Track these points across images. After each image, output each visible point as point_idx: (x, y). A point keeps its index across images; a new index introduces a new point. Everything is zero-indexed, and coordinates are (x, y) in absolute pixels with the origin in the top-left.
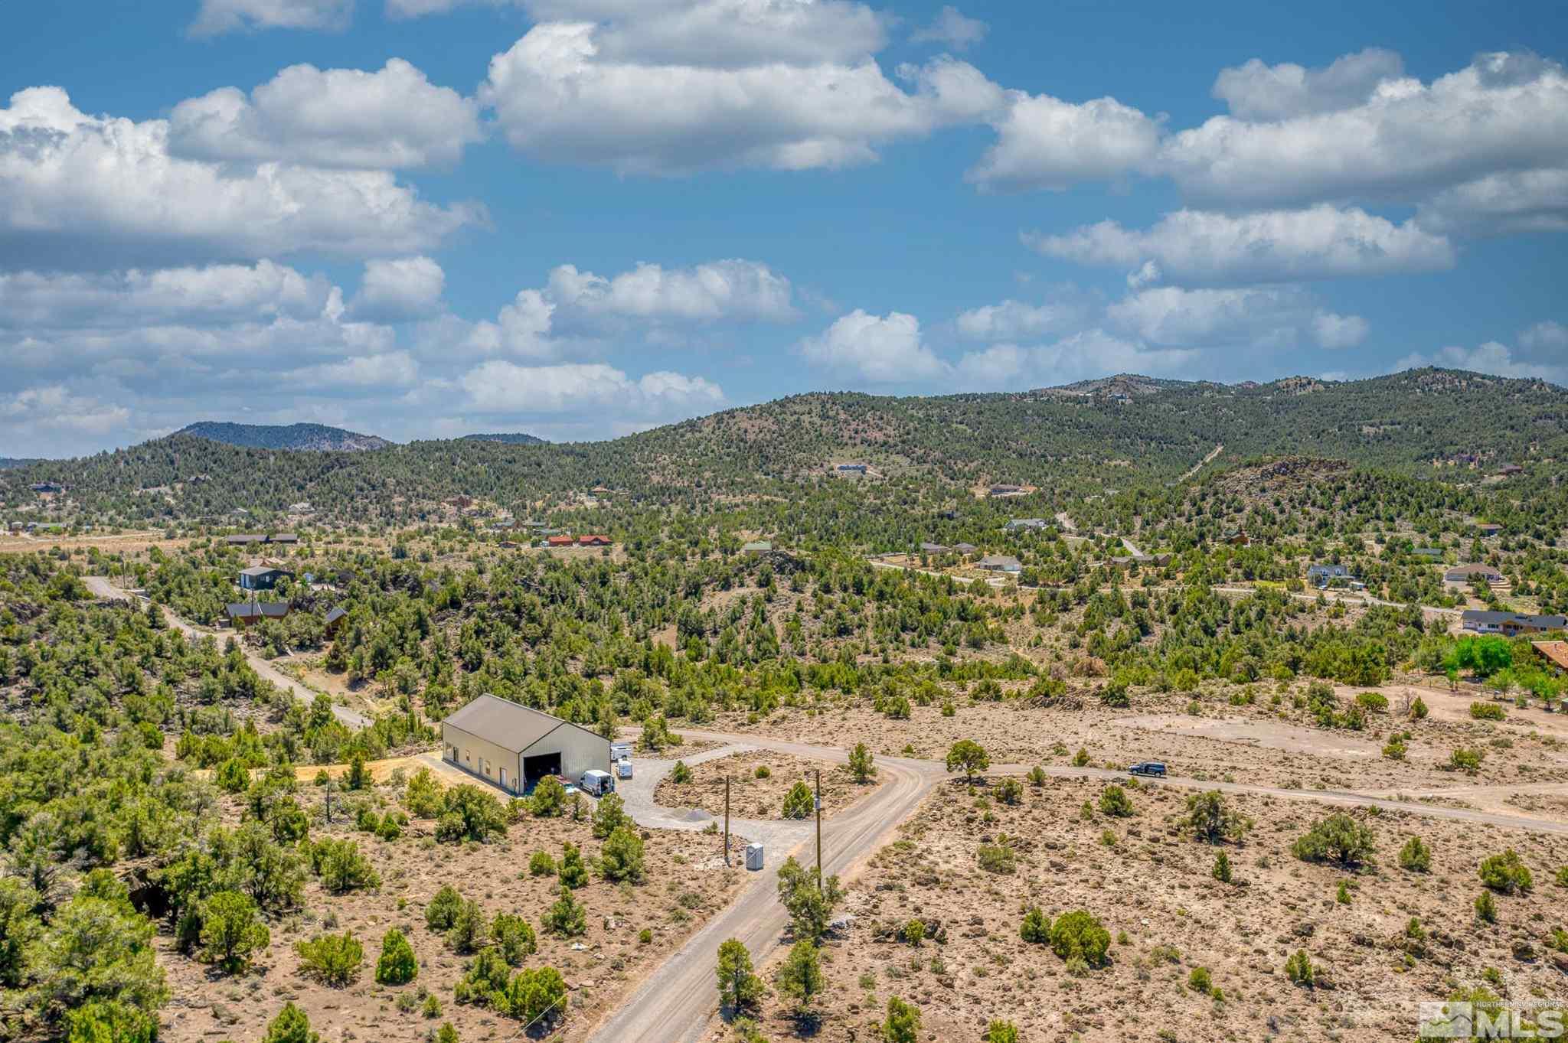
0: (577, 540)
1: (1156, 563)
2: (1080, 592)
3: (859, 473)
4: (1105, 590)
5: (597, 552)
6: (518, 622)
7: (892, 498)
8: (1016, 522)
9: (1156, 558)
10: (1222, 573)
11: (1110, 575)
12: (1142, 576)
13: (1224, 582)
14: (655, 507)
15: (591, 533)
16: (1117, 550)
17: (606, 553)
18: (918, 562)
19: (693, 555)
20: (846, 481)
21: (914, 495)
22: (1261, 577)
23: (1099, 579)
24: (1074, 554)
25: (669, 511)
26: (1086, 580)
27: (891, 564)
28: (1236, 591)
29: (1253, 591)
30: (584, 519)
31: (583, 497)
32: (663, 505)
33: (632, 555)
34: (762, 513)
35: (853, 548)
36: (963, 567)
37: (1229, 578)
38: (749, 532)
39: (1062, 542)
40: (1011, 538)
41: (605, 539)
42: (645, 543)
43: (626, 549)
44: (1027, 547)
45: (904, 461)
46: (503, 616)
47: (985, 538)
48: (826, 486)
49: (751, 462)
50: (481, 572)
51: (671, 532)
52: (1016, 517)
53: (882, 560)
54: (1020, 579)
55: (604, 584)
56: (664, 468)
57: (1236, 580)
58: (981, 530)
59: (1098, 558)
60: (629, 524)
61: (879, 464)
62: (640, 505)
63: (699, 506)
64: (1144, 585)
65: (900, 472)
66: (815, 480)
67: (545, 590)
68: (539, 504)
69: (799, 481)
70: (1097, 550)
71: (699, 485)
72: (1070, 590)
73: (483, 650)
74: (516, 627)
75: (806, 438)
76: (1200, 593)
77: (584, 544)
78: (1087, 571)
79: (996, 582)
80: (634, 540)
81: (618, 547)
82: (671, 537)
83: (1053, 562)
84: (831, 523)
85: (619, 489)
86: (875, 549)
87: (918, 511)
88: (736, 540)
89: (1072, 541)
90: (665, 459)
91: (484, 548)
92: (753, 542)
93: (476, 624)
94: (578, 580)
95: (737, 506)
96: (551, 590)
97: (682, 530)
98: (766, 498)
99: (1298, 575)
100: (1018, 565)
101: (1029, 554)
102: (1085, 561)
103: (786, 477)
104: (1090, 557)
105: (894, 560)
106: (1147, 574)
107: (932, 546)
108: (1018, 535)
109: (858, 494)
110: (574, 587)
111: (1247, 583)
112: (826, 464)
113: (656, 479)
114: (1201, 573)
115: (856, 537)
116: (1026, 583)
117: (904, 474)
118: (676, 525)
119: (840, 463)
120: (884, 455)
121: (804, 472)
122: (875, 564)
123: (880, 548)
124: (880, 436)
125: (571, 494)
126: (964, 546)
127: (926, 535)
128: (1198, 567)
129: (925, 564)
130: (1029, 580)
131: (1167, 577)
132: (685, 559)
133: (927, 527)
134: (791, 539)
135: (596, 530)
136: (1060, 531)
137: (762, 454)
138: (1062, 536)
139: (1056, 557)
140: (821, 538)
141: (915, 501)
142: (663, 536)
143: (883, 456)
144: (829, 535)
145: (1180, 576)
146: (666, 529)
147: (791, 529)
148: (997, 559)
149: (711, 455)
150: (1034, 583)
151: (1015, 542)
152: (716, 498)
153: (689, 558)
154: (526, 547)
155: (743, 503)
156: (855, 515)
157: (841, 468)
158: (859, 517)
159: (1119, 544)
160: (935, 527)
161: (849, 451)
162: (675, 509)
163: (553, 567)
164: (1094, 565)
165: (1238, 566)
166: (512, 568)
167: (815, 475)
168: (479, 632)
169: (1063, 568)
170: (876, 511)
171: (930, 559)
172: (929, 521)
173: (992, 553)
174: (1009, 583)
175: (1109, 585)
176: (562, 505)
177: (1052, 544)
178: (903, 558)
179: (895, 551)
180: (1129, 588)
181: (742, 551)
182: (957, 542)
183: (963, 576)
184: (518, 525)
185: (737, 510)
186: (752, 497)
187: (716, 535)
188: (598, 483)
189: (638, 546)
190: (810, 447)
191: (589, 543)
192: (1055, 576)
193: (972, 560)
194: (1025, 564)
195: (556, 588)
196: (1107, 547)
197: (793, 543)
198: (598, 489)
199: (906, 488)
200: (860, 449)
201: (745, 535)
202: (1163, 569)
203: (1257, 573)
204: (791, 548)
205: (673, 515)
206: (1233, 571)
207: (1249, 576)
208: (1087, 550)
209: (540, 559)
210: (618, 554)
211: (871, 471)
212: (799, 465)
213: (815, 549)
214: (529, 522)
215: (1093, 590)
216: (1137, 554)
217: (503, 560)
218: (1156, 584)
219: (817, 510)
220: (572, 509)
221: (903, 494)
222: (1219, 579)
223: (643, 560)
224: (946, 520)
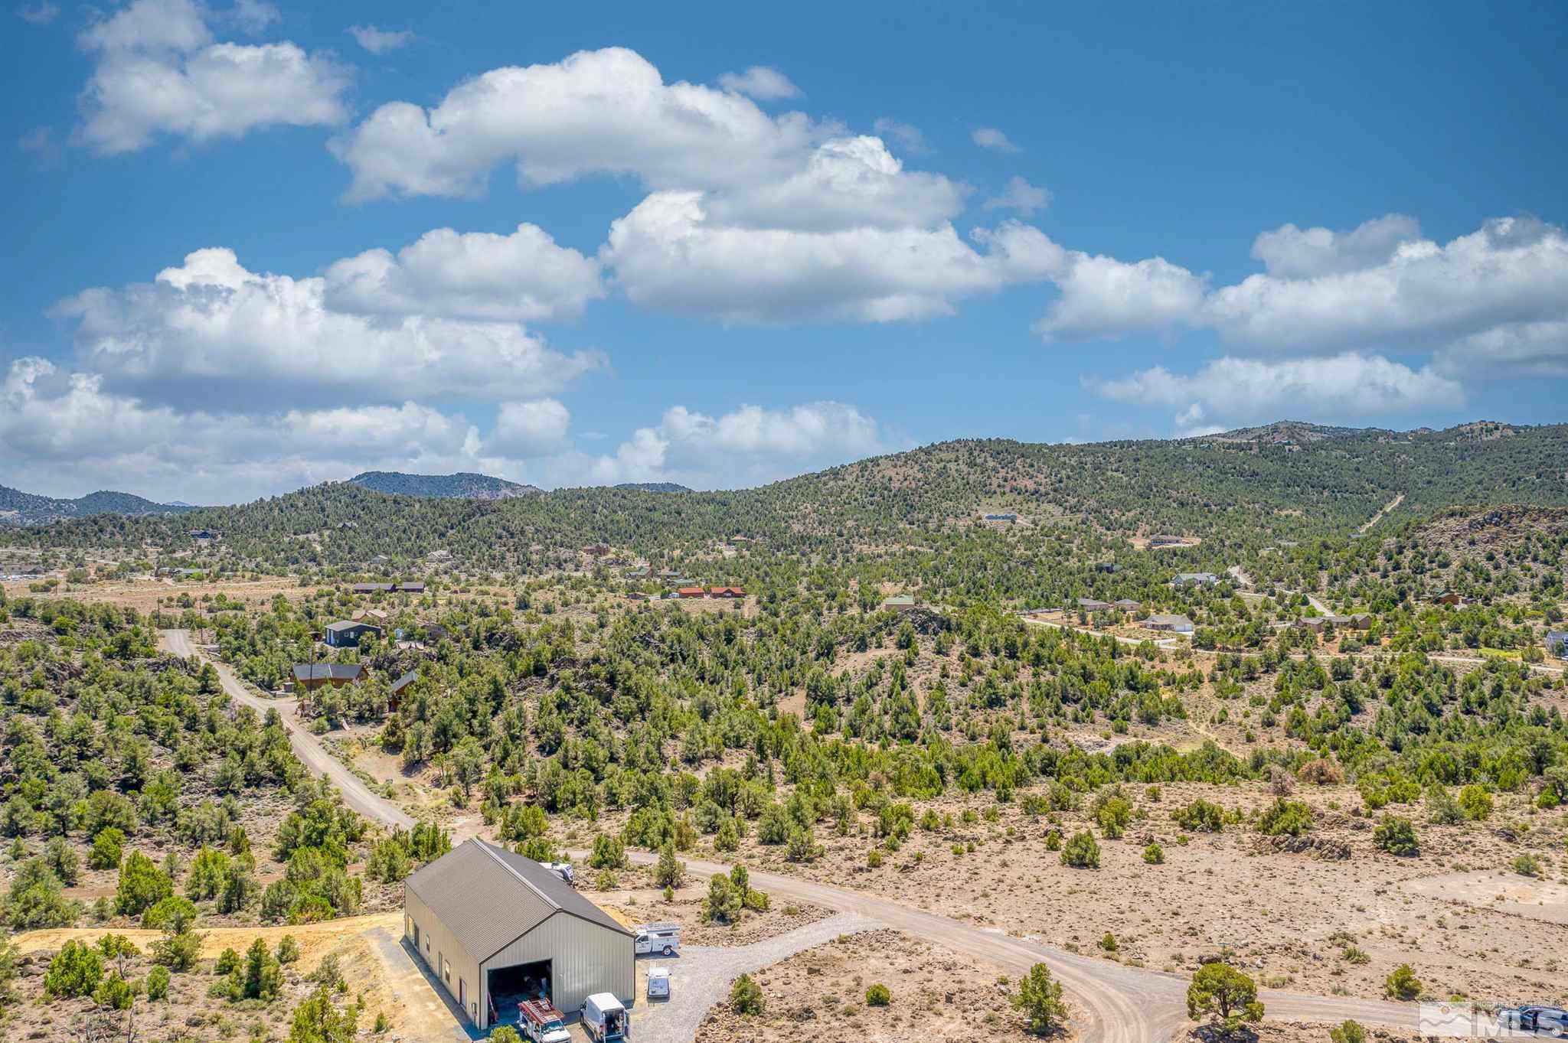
0: (708, 592)
1: (1355, 625)
2: (1267, 658)
3: (1009, 523)
4: (1297, 657)
5: (727, 605)
6: (611, 694)
7: (1044, 549)
8: (1185, 577)
9: (1354, 620)
10: (1439, 638)
11: (1301, 638)
12: (1339, 640)
13: (1441, 649)
14: (794, 557)
15: (727, 584)
16: (1304, 609)
17: (737, 606)
18: (1075, 620)
19: (830, 609)
20: (995, 531)
21: (1067, 545)
22: (1487, 644)
23: (1288, 643)
24: (1254, 613)
25: (809, 561)
26: (1273, 646)
27: (1047, 621)
28: (1463, 662)
29: (1481, 661)
30: (721, 569)
31: (722, 546)
32: (803, 554)
33: (765, 609)
34: (905, 564)
35: (1003, 603)
36: (1126, 626)
37: (1447, 644)
38: (891, 584)
39: (1239, 599)
40: (1179, 594)
41: (738, 591)
42: (780, 595)
43: (759, 602)
44: (1198, 604)
45: (1058, 511)
46: (592, 687)
47: (1150, 593)
48: (973, 535)
49: (895, 510)
50: (602, 626)
51: (810, 584)
52: (1183, 570)
53: (1036, 617)
54: (1194, 641)
55: (729, 641)
56: (805, 517)
57: (1456, 647)
58: (1145, 585)
59: (1282, 618)
60: (767, 574)
61: (1030, 513)
62: (779, 554)
63: (840, 556)
64: (1343, 651)
65: (1052, 522)
66: (962, 530)
67: (665, 647)
68: (677, 553)
69: (946, 531)
70: (1279, 609)
71: (840, 535)
72: (1255, 655)
73: (564, 728)
74: (606, 700)
75: (953, 486)
76: (1416, 663)
77: (715, 596)
78: (1273, 633)
79: (1166, 644)
80: (768, 593)
81: (752, 599)
82: (809, 589)
83: (1230, 622)
84: (979, 575)
85: (759, 538)
86: (1027, 604)
87: (1073, 563)
88: (877, 593)
89: (1250, 598)
90: (807, 507)
91: (613, 599)
92: (894, 595)
93: (559, 697)
94: (701, 636)
95: (880, 556)
96: (671, 647)
97: (821, 581)
98: (910, 548)
99: (1533, 642)
100: (1190, 625)
101: (1202, 613)
102: (1267, 621)
103: (931, 526)
104: (1273, 618)
105: (1050, 616)
106: (1345, 638)
107: (1090, 602)
108: (1188, 591)
109: (1008, 545)
110: (698, 645)
111: (1469, 651)
112: (973, 513)
113: (797, 527)
114: (1412, 638)
115: (1006, 591)
116: (1201, 646)
117: (1056, 524)
118: (816, 576)
119: (988, 512)
120: (1035, 504)
121: (951, 521)
122: (1028, 621)
123: (1033, 603)
124: (1031, 485)
125: (710, 542)
126: (1126, 603)
127: (1085, 590)
128: (1407, 631)
129: (1084, 623)
130: (1204, 643)
131: (1370, 641)
132: (820, 614)
133: (1084, 581)
134: (936, 592)
135: (731, 580)
136: (1235, 587)
137: (907, 503)
138: (1238, 593)
139: (1232, 615)
140: (968, 592)
141: (1069, 552)
142: (801, 588)
143: (1033, 506)
144: (976, 588)
145: (1386, 641)
146: (805, 579)
147: (936, 581)
148: (1165, 618)
149: (854, 503)
150: (1211, 646)
151: (1185, 600)
152: (857, 547)
153: (825, 612)
154: (654, 599)
155: (886, 553)
156: (1005, 567)
157: (989, 518)
158: (1010, 569)
159: (1305, 602)
160: (1094, 581)
161: (997, 500)
162: (816, 559)
163: (677, 622)
164: (1281, 627)
165: (1456, 629)
166: (634, 622)
167: (962, 525)
168: (561, 706)
169: (1244, 630)
170: (1028, 563)
171: (1089, 617)
172: (1086, 575)
173: (1159, 611)
174: (1181, 647)
175: (1301, 649)
176: (700, 555)
177: (1227, 602)
178: (1058, 614)
179: (1050, 607)
180: (1327, 656)
181: (883, 605)
182: (1119, 598)
183: (1129, 636)
184: (653, 574)
185: (880, 560)
186: (896, 547)
187: (857, 587)
188: (738, 531)
189: (772, 599)
190: (956, 495)
191: (721, 595)
192: (1236, 639)
193: (1137, 618)
194: (1197, 623)
195: (676, 646)
196: (1292, 605)
197: (938, 597)
198: (738, 538)
199: (1059, 538)
200: (1010, 497)
201: (888, 587)
202: (1365, 632)
203: (1481, 638)
204: (935, 603)
205: (814, 565)
206: (1451, 636)
207: (1472, 642)
208: (1268, 608)
209: (668, 610)
210: (750, 609)
211: (1022, 521)
212: (944, 515)
213: (962, 604)
214: (666, 571)
215: (1283, 657)
216: (1329, 614)
217: (628, 612)
218: (1358, 650)
219: (964, 561)
220: (710, 559)
221: (1056, 544)
222: (1435, 646)
223: (776, 615)
224: (1105, 573)
